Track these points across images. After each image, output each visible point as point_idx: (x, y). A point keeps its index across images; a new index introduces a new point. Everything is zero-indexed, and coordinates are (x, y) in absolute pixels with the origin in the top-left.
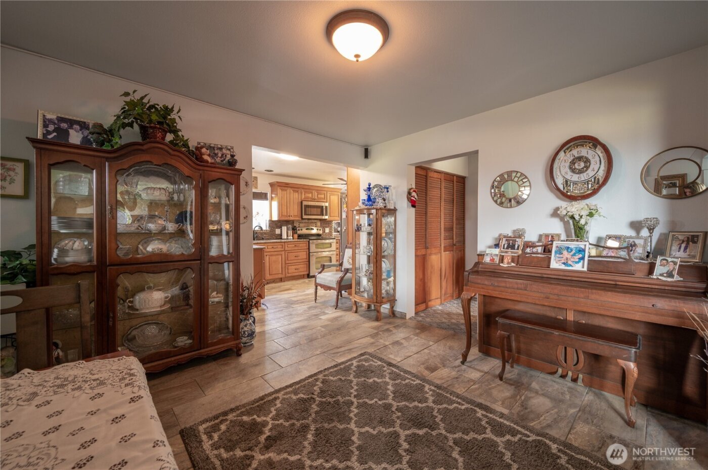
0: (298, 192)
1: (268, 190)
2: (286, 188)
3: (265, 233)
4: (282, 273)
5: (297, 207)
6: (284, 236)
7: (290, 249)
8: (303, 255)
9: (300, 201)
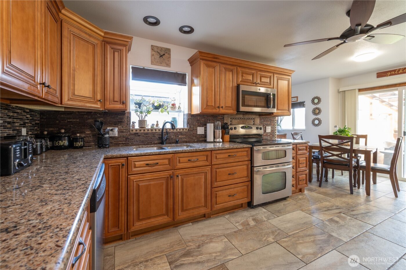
0: (232, 71)
1: (186, 69)
2: (215, 64)
3: (181, 133)
4: (206, 206)
5: (230, 94)
6: (210, 138)
7: (221, 162)
8: (242, 170)
9: (236, 85)
